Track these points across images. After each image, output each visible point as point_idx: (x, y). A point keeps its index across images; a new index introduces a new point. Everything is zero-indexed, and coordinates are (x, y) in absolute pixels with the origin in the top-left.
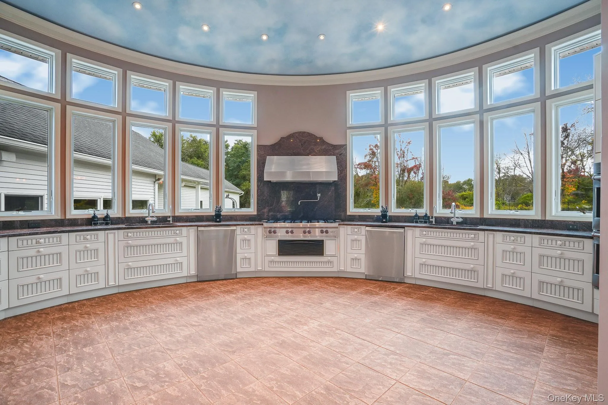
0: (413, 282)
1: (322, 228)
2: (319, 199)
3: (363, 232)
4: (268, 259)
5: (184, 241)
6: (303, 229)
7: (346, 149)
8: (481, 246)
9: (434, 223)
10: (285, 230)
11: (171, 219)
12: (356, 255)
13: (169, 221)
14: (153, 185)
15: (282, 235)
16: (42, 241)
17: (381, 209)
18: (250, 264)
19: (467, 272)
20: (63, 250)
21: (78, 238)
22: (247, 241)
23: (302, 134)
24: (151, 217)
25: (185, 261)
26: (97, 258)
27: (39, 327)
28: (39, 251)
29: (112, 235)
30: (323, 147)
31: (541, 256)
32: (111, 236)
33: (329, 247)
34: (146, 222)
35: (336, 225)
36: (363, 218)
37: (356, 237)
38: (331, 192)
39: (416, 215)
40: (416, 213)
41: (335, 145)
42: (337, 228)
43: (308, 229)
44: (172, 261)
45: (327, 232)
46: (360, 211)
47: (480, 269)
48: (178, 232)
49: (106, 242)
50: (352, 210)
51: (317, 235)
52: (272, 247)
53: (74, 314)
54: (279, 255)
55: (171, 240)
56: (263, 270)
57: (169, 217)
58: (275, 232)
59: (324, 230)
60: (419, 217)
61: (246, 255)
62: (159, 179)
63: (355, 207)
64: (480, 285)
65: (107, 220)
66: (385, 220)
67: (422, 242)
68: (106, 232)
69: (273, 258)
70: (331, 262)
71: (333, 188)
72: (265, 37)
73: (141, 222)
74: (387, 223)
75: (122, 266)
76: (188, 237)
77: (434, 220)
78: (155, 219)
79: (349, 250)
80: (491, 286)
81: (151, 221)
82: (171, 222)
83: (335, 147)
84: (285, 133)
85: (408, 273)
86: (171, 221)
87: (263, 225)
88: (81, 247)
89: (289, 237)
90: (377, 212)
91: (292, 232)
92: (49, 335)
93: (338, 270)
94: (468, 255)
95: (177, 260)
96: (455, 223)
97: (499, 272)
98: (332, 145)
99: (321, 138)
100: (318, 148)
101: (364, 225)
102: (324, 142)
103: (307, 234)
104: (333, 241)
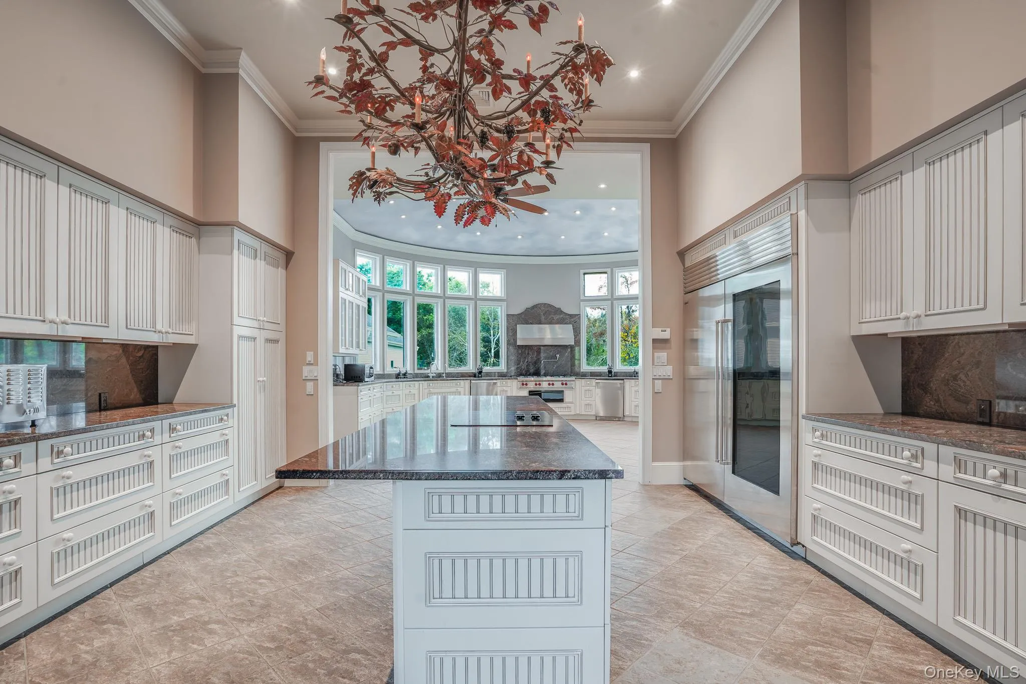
0: (630, 419)
1: (563, 381)
2: (558, 359)
3: (594, 385)
5: (462, 390)
6: (548, 382)
7: (579, 318)
10: (534, 383)
11: (444, 375)
12: (588, 402)
15: (531, 387)
17: (608, 366)
22: (505, 392)
23: (544, 305)
24: (432, 373)
30: (562, 316)
33: (568, 396)
35: (573, 378)
36: (594, 375)
37: (588, 388)
38: (567, 353)
39: (635, 371)
42: (574, 381)
45: (566, 384)
46: (591, 368)
48: (458, 384)
50: (585, 368)
51: (558, 386)
55: (454, 390)
57: (443, 373)
58: (526, 385)
59: (564, 382)
63: (588, 364)
66: (610, 375)
67: (636, 390)
70: (567, 407)
71: (569, 350)
73: (427, 377)
74: (612, 376)
76: (464, 387)
79: (583, 398)
81: (433, 377)
83: (571, 316)
84: (530, 304)
85: (627, 413)
86: (446, 376)
87: (517, 379)
89: (536, 388)
90: (604, 369)
91: (540, 384)
93: (575, 414)
98: (569, 315)
99: (559, 309)
100: (556, 317)
101: (594, 379)
102: (562, 312)
103: (551, 386)
104: (572, 391)
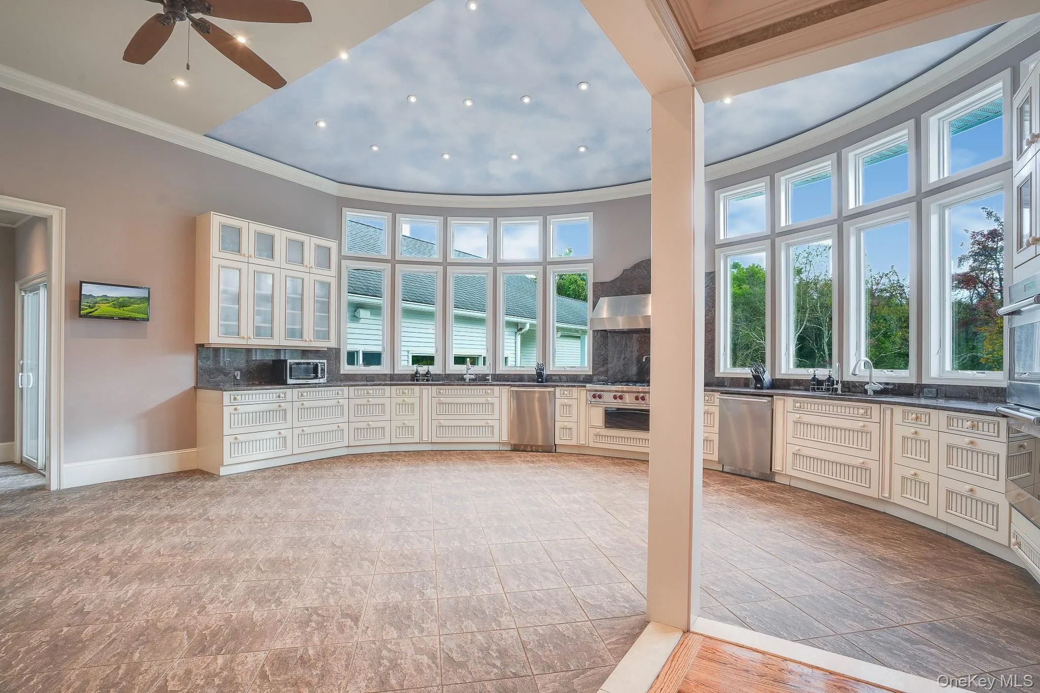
0: (786, 481)
3: (717, 402)
4: (592, 431)
5: (496, 401)
6: (636, 395)
7: (713, 278)
8: (874, 428)
9: (839, 392)
10: (613, 394)
11: (489, 378)
12: (706, 435)
13: (488, 380)
14: (514, 338)
15: (609, 401)
16: (371, 392)
18: (571, 435)
19: (855, 469)
20: (387, 401)
21: (398, 391)
22: (568, 407)
24: (469, 374)
25: (496, 424)
26: (413, 412)
27: (363, 462)
28: (368, 401)
29: (427, 390)
31: (950, 447)
32: (425, 392)
34: (464, 380)
37: (707, 408)
39: (814, 379)
40: (815, 376)
43: (642, 395)
44: (483, 423)
46: (736, 372)
47: (874, 466)
48: (489, 391)
49: (421, 398)
50: (724, 369)
52: (597, 416)
53: (389, 459)
54: (606, 427)
55: (482, 400)
56: (587, 445)
57: (489, 375)
58: (600, 397)
60: (820, 383)
61: (566, 424)
62: (521, 329)
64: (873, 493)
65: (428, 377)
66: (759, 385)
67: (795, 419)
68: (422, 387)
69: (598, 430)
72: (582, 149)
73: (459, 379)
74: (763, 389)
75: (435, 423)
76: (500, 397)
77: (839, 386)
78: (473, 377)
80: (888, 496)
81: (469, 379)
85: (777, 467)
86: (490, 380)
87: (585, 386)
88: (400, 400)
89: (616, 404)
91: (621, 397)
92: (366, 467)
94: (858, 444)
95: (487, 423)
96: (870, 392)
97: (898, 473)
101: (718, 391)
103: (640, 401)
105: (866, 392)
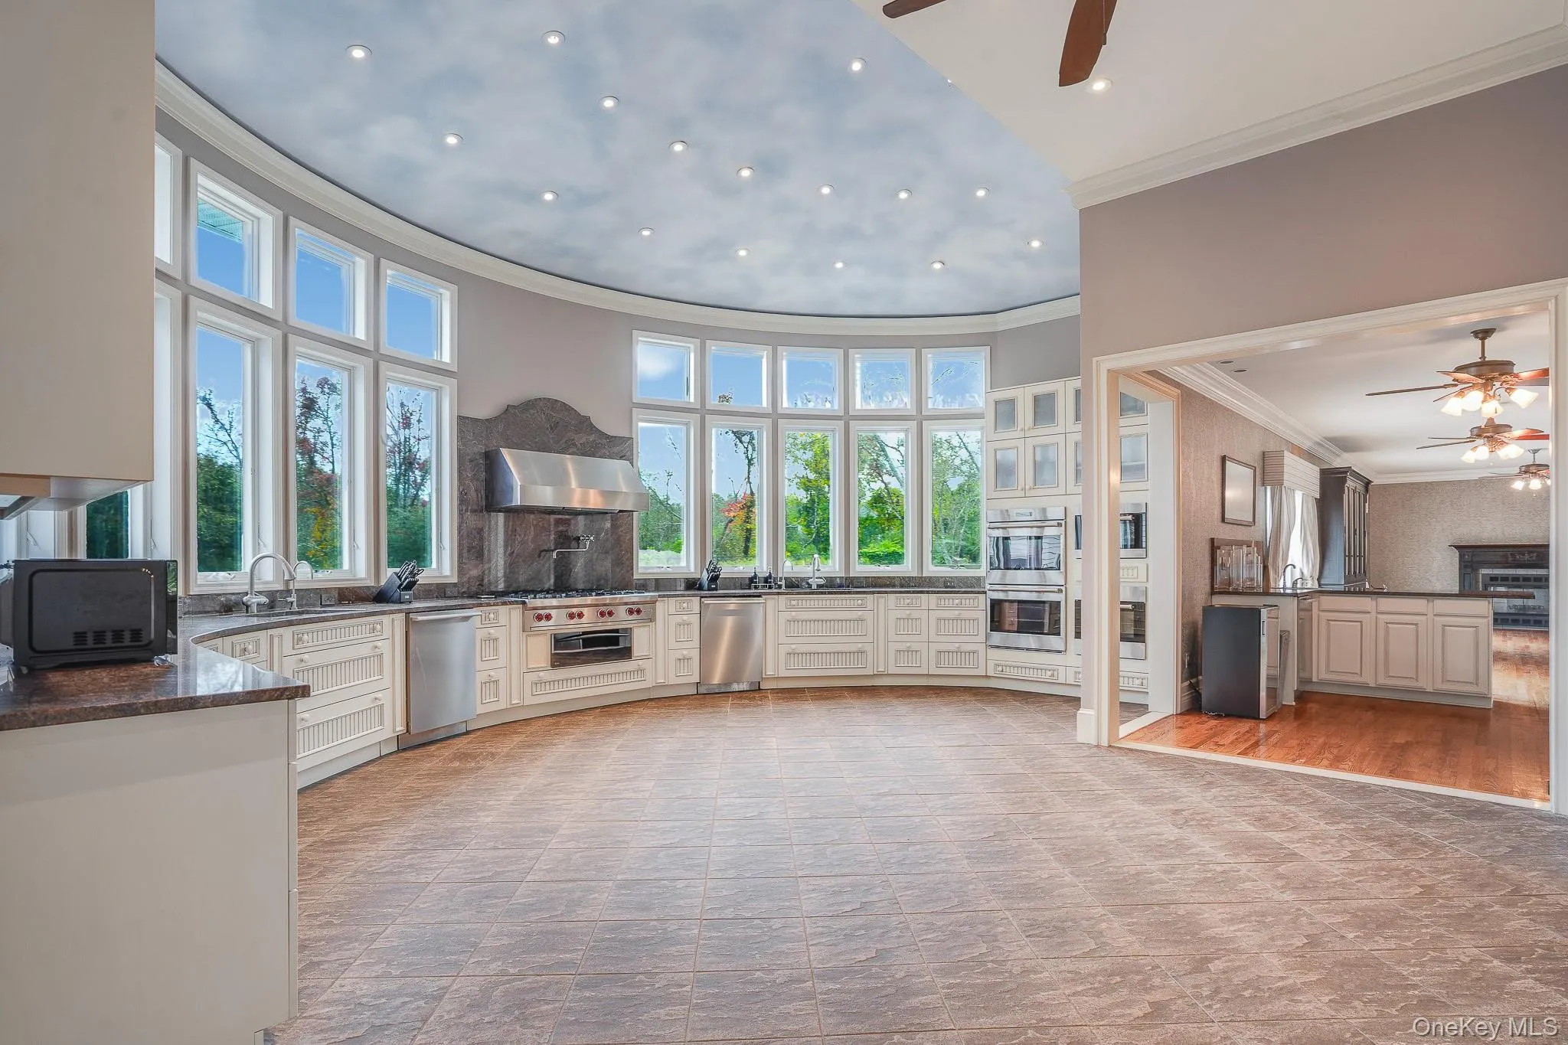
1: (630, 603)
2: (587, 546)
3: (696, 609)
4: (531, 678)
5: (387, 648)
6: (598, 609)
7: (631, 450)
9: (785, 587)
10: (565, 611)
12: (684, 652)
15: (560, 623)
18: (497, 693)
19: (852, 655)
22: (492, 642)
23: (553, 403)
24: (256, 594)
25: (386, 698)
29: (278, 640)
30: (592, 439)
31: (939, 620)
32: (276, 643)
33: (641, 640)
37: (685, 617)
41: (612, 437)
42: (650, 602)
43: (608, 607)
44: (368, 701)
45: (639, 611)
46: (654, 572)
47: (868, 648)
48: (377, 628)
49: (270, 661)
50: (640, 568)
51: (621, 619)
52: (541, 648)
54: (553, 666)
56: (521, 704)
58: (548, 618)
59: (632, 608)
66: (713, 586)
67: (789, 618)
69: (540, 674)
70: (641, 670)
71: (609, 525)
77: (783, 582)
79: (673, 644)
80: (883, 670)
82: (295, 608)
83: (613, 441)
85: (769, 672)
87: (523, 602)
89: (574, 627)
91: (580, 616)
93: (654, 685)
94: (854, 631)
95: (375, 699)
96: (814, 587)
98: (608, 437)
99: (588, 419)
100: (581, 439)
102: (592, 429)
103: (606, 618)
104: (646, 629)
105: (810, 586)
